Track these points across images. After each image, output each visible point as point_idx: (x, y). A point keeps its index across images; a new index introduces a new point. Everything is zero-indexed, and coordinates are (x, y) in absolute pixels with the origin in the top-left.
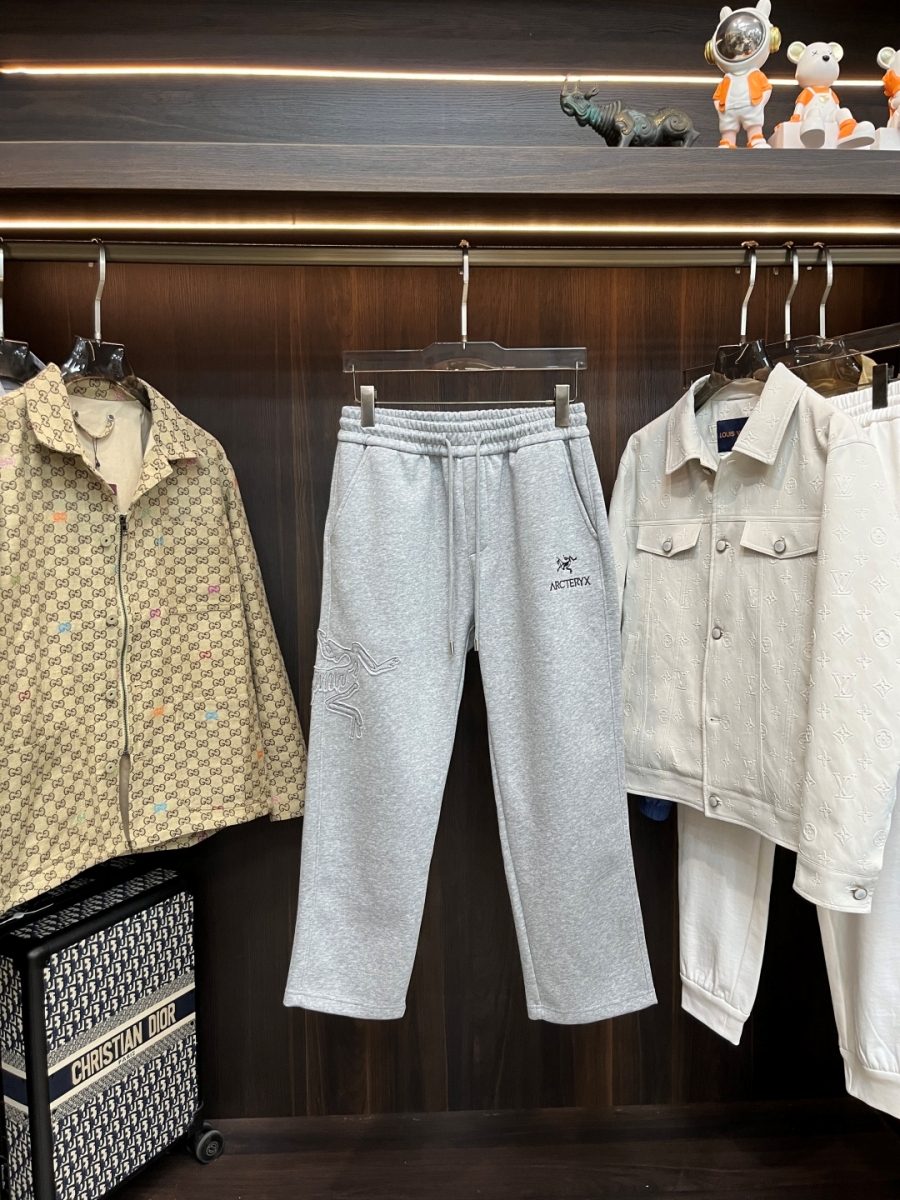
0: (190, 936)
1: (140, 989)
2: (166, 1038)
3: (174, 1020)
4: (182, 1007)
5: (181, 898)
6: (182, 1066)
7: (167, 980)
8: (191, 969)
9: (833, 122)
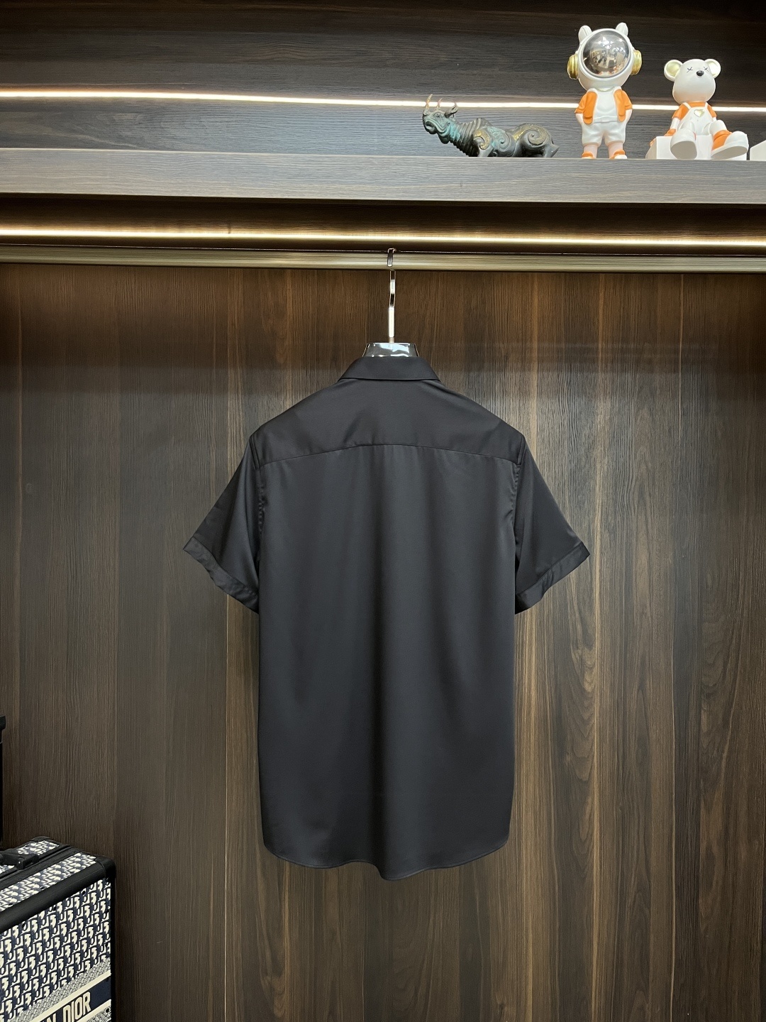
0: (106, 924)
1: (54, 981)
3: (89, 1009)
4: (97, 996)
5: (98, 886)
7: (82, 970)
8: (107, 957)
9: (707, 134)
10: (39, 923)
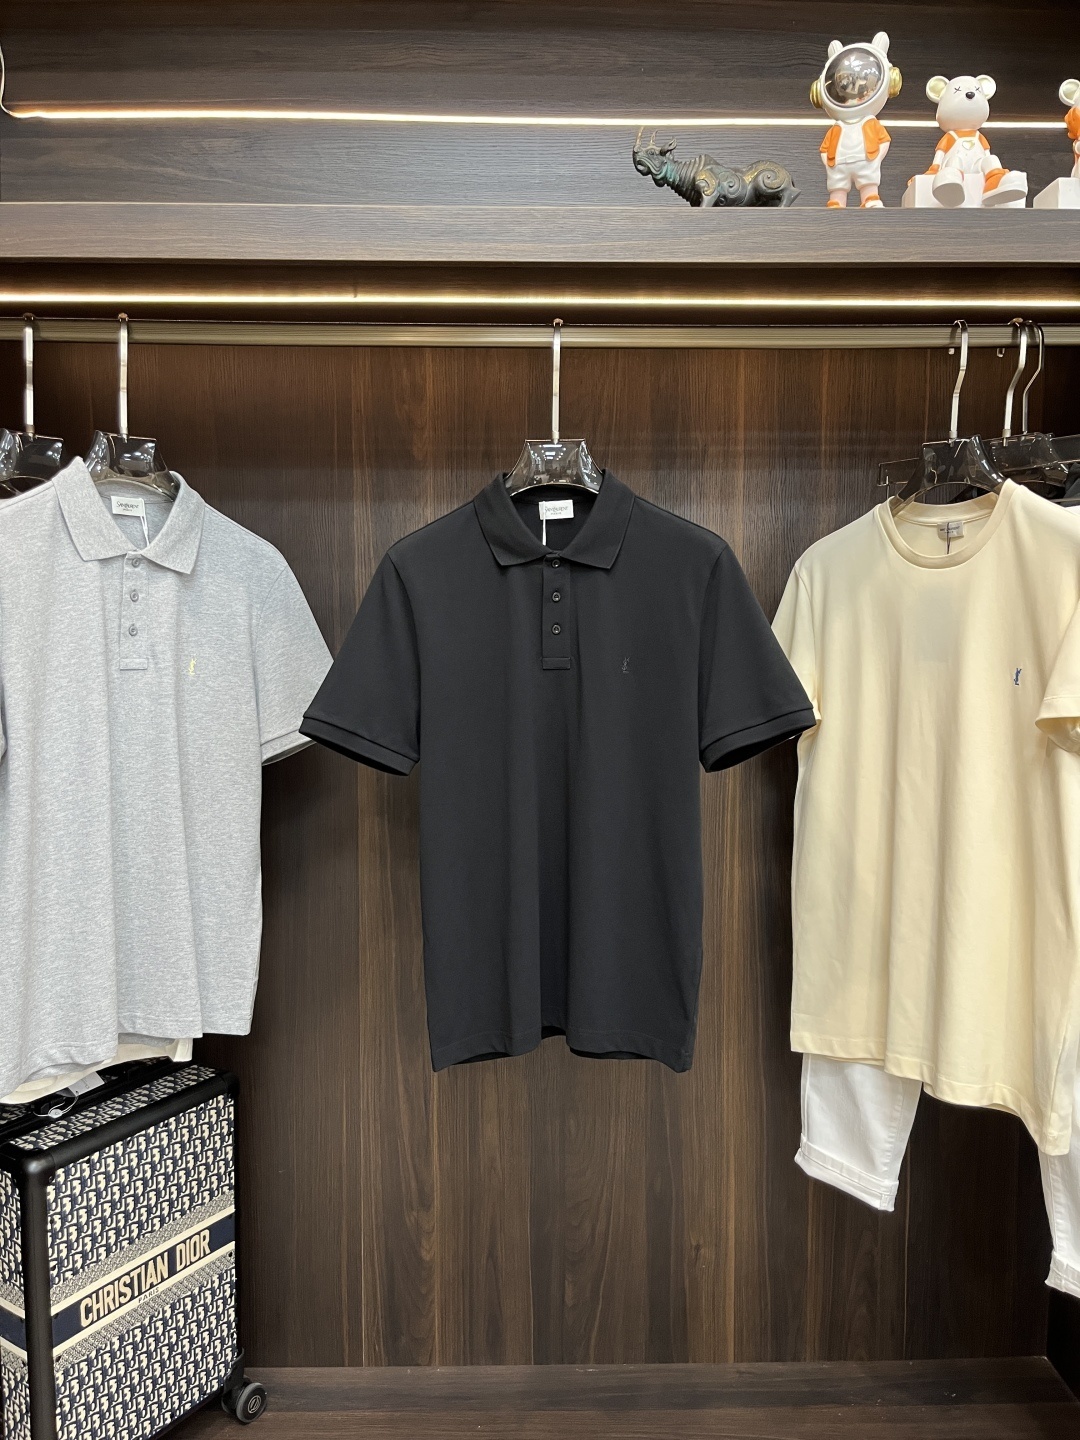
0: (229, 1149)
1: (166, 1212)
2: (197, 1272)
3: (208, 1251)
4: (217, 1235)
5: (218, 1102)
6: (218, 1307)
7: (200, 1202)
8: (230, 1189)
9: (978, 172)
10: (148, 1141)
